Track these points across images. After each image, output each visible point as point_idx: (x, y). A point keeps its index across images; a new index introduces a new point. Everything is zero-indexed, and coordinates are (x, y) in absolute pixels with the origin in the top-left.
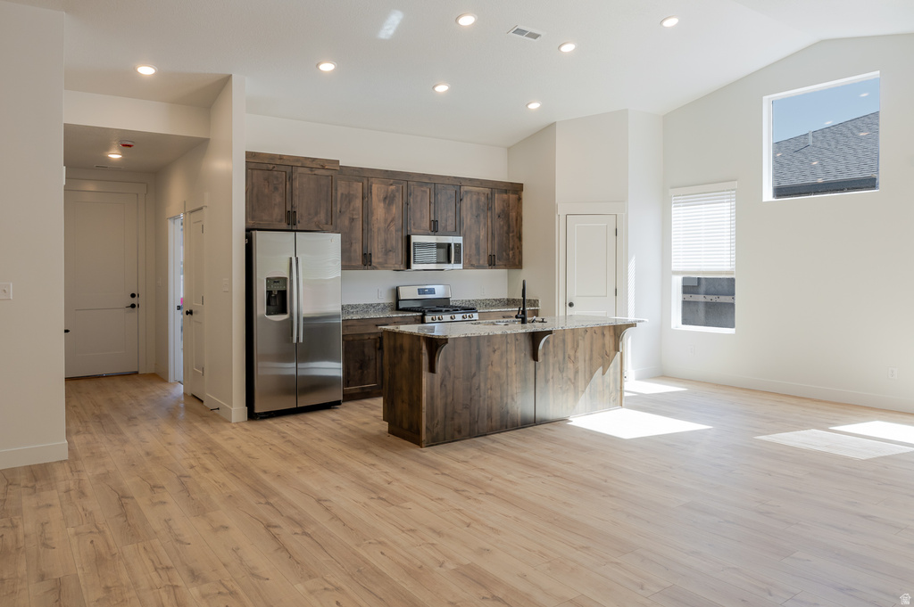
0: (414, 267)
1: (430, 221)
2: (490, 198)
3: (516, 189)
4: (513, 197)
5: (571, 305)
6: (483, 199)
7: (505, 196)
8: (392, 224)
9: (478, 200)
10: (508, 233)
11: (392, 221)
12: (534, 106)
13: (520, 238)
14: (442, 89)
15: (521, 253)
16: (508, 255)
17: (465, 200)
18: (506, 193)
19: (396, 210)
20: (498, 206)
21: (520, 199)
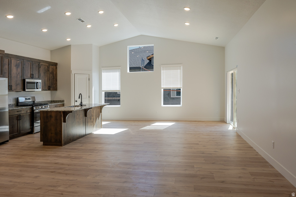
0: (27, 90)
1: (31, 74)
2: (48, 67)
3: (56, 64)
4: (55, 67)
5: (76, 101)
6: (46, 67)
7: (52, 67)
8: (18, 75)
9: (45, 68)
10: (53, 79)
11: (18, 74)
12: (68, 40)
13: (57, 81)
14: (45, 30)
15: (57, 85)
16: (53, 86)
17: (41, 67)
18: (53, 66)
19: (19, 70)
20: (51, 70)
21: (56, 68)
